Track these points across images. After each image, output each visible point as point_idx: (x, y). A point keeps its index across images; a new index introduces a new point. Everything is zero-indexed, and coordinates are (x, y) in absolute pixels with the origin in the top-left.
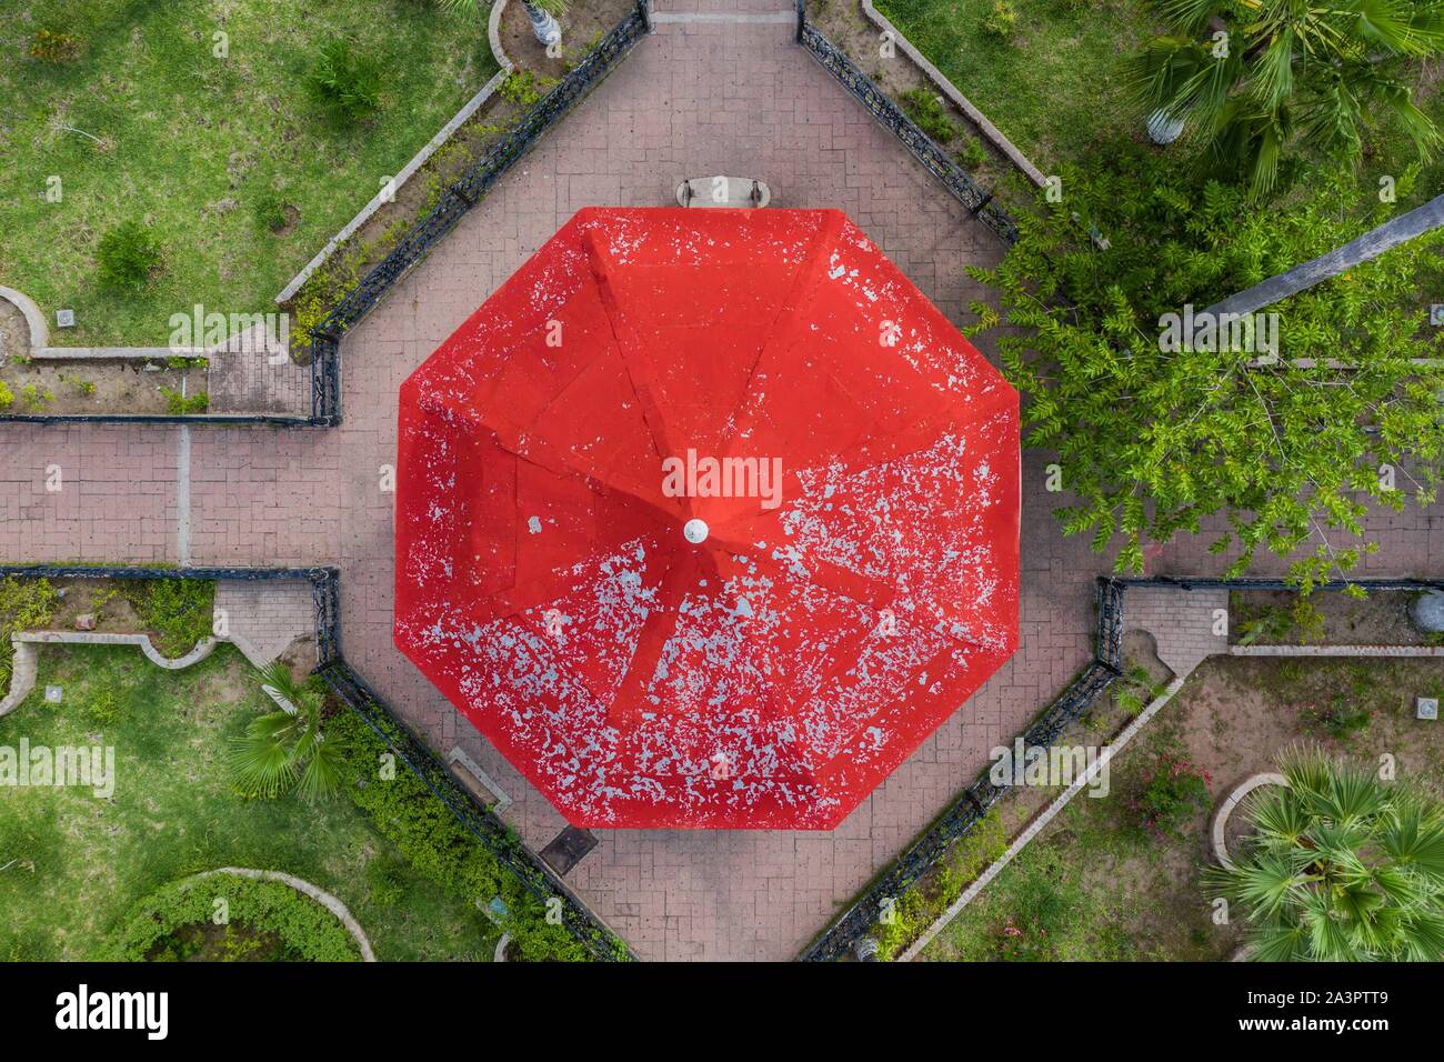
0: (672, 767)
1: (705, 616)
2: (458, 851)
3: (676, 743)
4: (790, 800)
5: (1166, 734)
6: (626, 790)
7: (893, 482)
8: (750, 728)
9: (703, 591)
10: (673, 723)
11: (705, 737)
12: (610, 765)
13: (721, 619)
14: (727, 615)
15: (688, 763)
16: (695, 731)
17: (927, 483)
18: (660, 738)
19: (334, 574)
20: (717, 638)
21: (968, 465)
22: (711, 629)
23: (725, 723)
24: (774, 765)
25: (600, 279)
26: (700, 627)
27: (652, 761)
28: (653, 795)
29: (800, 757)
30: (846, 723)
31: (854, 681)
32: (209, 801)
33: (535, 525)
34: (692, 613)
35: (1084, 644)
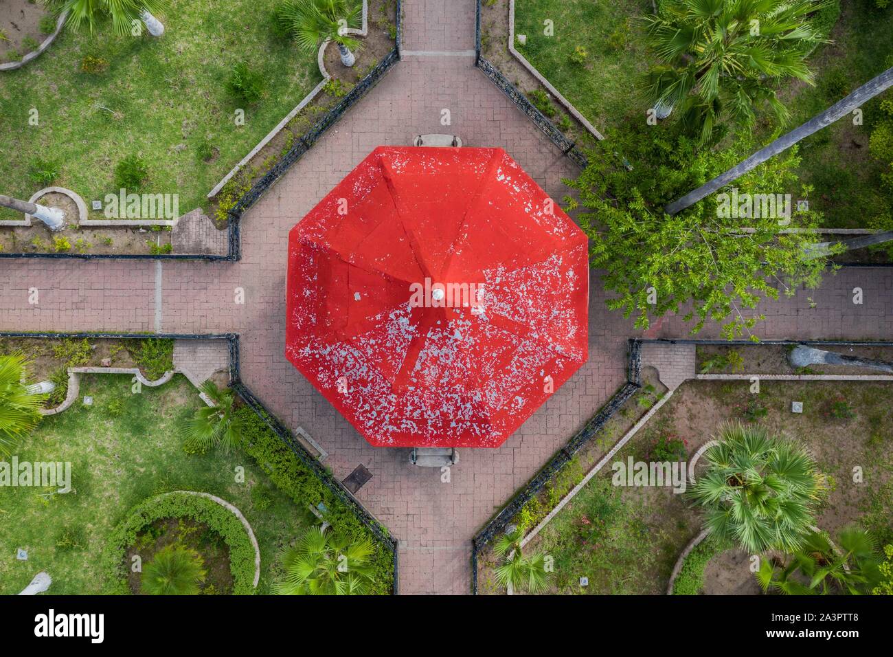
0: (422, 414)
1: (439, 339)
2: (301, 478)
3: (424, 402)
4: (478, 432)
5: (665, 421)
6: (399, 427)
7: (528, 276)
8: (460, 394)
9: (438, 326)
10: (423, 391)
11: (438, 399)
12: (391, 414)
13: (447, 340)
14: (450, 339)
15: (429, 412)
16: (433, 396)
17: (544, 278)
18: (416, 399)
19: (237, 337)
20: (444, 349)
21: (563, 270)
22: (442, 346)
23: (447, 392)
24: (471, 413)
25: (388, 181)
26: (437, 345)
27: (412, 411)
28: (412, 430)
29: (483, 409)
30: (505, 393)
31: (509, 372)
32: (169, 457)
33: (357, 296)
34: (433, 337)
35: (622, 373)
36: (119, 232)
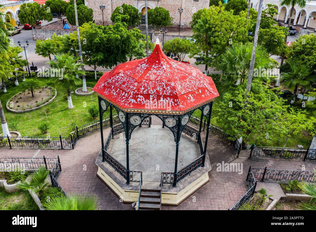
0: (148, 91)
1: (157, 68)
3: (149, 86)
4: (173, 105)
6: (136, 101)
8: (165, 83)
9: (157, 63)
10: (149, 82)
11: (155, 85)
12: (134, 91)
13: (160, 68)
14: (161, 68)
15: (151, 90)
16: (153, 84)
18: (146, 84)
20: (159, 71)
22: (158, 70)
23: (159, 82)
24: (170, 92)
26: (156, 70)
27: (143, 90)
28: (142, 102)
29: (175, 90)
33: (127, 66)
34: (154, 67)
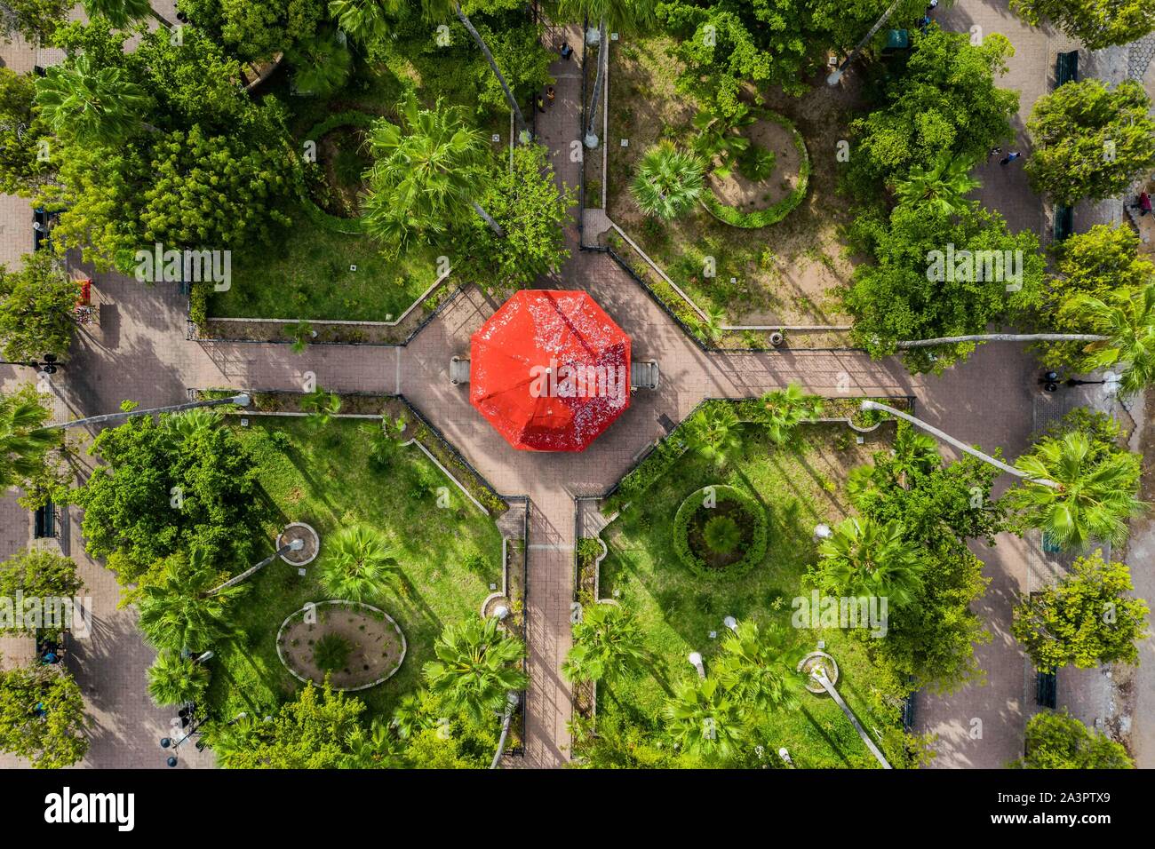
5: (633, 228)
7: (540, 324)
17: (541, 316)
19: (577, 497)
21: (537, 305)
25: (489, 397)
30: (601, 336)
31: (590, 334)
32: (653, 543)
33: (550, 412)
35: (601, 255)
36: (511, 573)
